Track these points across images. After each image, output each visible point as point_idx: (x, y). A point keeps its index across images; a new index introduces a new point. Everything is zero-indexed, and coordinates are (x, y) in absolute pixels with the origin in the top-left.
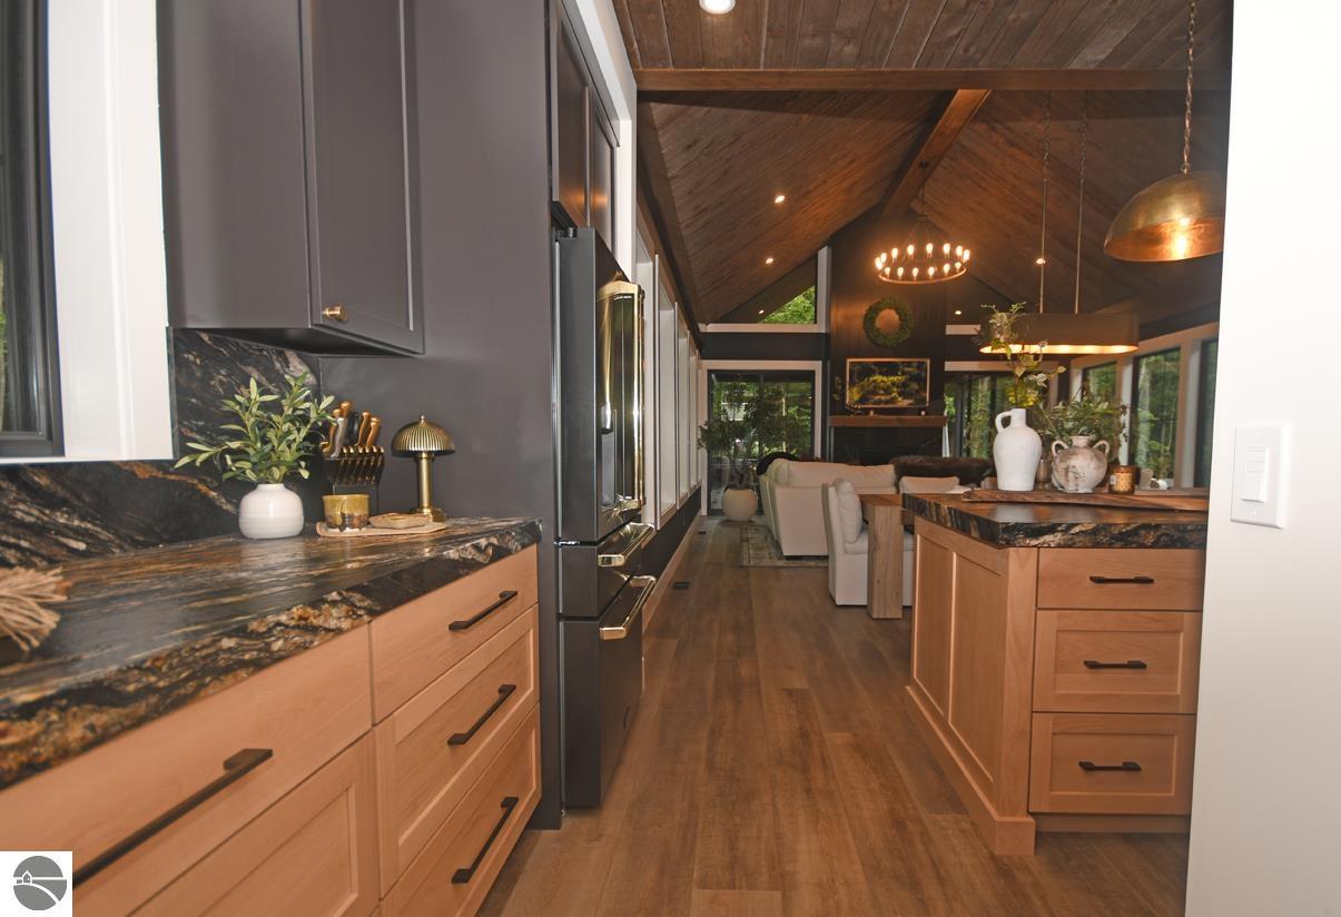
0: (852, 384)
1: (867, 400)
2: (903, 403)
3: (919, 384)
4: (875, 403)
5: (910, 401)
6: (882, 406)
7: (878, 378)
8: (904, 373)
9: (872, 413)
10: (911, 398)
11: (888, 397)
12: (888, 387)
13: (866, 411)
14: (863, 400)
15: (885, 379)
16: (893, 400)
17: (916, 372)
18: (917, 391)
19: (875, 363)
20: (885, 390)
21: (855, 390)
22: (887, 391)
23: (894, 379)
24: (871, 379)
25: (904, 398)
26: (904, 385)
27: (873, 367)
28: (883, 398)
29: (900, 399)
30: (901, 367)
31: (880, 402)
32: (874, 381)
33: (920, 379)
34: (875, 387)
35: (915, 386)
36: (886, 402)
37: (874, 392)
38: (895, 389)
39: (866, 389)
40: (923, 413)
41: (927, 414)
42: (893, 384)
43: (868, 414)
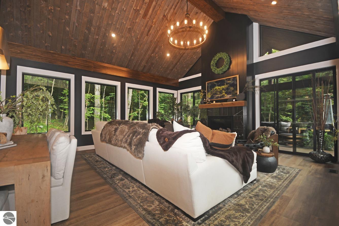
0: (208, 91)
1: (213, 97)
2: (227, 97)
3: (233, 87)
4: (216, 98)
5: (230, 96)
6: (219, 99)
7: (217, 87)
8: (227, 84)
9: (214, 102)
10: (230, 94)
11: (221, 95)
12: (221, 91)
13: (212, 102)
14: (212, 97)
15: (220, 87)
16: (223, 96)
17: (232, 82)
18: (233, 91)
19: (216, 82)
20: (220, 92)
21: (209, 93)
22: (221, 92)
23: (223, 87)
24: (215, 88)
25: (227, 95)
26: (227, 89)
27: (215, 83)
28: (219, 95)
29: (226, 95)
30: (226, 81)
31: (218, 97)
32: (216, 89)
33: (234, 85)
34: (216, 92)
35: (232, 88)
36: (221, 97)
37: (216, 94)
38: (224, 91)
39: (213, 93)
40: (234, 100)
41: (236, 101)
42: (223, 89)
43: (213, 102)
